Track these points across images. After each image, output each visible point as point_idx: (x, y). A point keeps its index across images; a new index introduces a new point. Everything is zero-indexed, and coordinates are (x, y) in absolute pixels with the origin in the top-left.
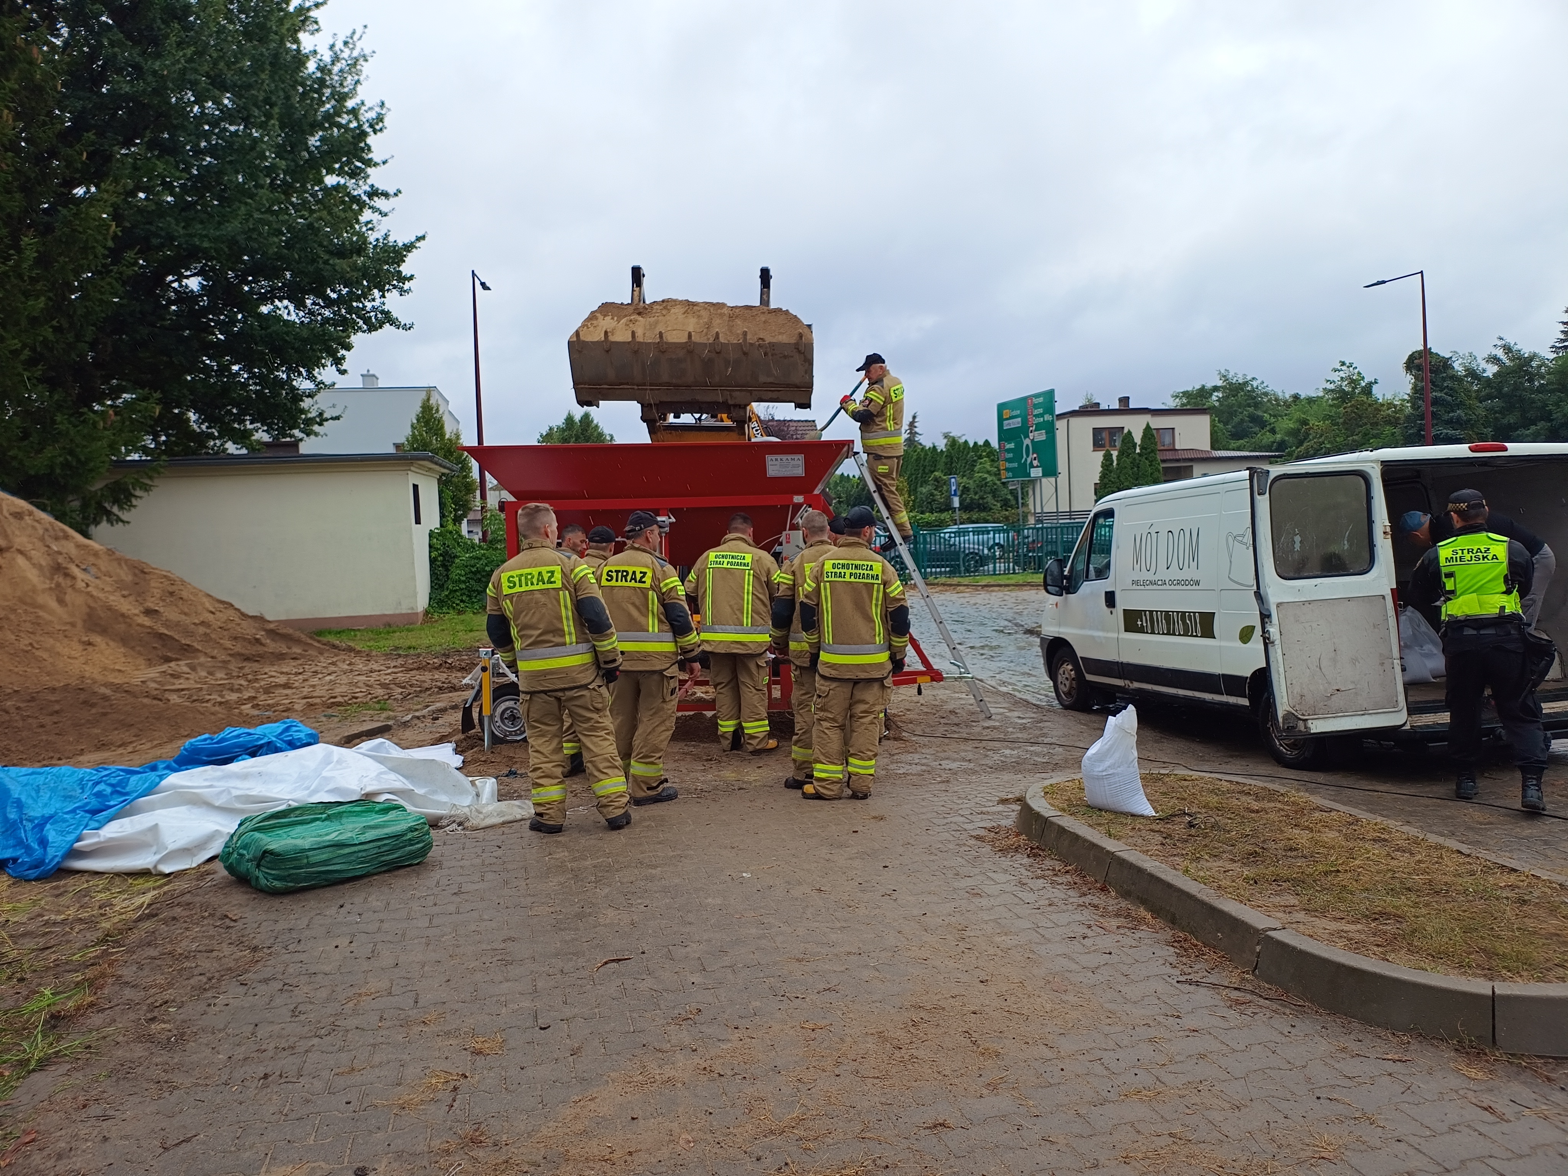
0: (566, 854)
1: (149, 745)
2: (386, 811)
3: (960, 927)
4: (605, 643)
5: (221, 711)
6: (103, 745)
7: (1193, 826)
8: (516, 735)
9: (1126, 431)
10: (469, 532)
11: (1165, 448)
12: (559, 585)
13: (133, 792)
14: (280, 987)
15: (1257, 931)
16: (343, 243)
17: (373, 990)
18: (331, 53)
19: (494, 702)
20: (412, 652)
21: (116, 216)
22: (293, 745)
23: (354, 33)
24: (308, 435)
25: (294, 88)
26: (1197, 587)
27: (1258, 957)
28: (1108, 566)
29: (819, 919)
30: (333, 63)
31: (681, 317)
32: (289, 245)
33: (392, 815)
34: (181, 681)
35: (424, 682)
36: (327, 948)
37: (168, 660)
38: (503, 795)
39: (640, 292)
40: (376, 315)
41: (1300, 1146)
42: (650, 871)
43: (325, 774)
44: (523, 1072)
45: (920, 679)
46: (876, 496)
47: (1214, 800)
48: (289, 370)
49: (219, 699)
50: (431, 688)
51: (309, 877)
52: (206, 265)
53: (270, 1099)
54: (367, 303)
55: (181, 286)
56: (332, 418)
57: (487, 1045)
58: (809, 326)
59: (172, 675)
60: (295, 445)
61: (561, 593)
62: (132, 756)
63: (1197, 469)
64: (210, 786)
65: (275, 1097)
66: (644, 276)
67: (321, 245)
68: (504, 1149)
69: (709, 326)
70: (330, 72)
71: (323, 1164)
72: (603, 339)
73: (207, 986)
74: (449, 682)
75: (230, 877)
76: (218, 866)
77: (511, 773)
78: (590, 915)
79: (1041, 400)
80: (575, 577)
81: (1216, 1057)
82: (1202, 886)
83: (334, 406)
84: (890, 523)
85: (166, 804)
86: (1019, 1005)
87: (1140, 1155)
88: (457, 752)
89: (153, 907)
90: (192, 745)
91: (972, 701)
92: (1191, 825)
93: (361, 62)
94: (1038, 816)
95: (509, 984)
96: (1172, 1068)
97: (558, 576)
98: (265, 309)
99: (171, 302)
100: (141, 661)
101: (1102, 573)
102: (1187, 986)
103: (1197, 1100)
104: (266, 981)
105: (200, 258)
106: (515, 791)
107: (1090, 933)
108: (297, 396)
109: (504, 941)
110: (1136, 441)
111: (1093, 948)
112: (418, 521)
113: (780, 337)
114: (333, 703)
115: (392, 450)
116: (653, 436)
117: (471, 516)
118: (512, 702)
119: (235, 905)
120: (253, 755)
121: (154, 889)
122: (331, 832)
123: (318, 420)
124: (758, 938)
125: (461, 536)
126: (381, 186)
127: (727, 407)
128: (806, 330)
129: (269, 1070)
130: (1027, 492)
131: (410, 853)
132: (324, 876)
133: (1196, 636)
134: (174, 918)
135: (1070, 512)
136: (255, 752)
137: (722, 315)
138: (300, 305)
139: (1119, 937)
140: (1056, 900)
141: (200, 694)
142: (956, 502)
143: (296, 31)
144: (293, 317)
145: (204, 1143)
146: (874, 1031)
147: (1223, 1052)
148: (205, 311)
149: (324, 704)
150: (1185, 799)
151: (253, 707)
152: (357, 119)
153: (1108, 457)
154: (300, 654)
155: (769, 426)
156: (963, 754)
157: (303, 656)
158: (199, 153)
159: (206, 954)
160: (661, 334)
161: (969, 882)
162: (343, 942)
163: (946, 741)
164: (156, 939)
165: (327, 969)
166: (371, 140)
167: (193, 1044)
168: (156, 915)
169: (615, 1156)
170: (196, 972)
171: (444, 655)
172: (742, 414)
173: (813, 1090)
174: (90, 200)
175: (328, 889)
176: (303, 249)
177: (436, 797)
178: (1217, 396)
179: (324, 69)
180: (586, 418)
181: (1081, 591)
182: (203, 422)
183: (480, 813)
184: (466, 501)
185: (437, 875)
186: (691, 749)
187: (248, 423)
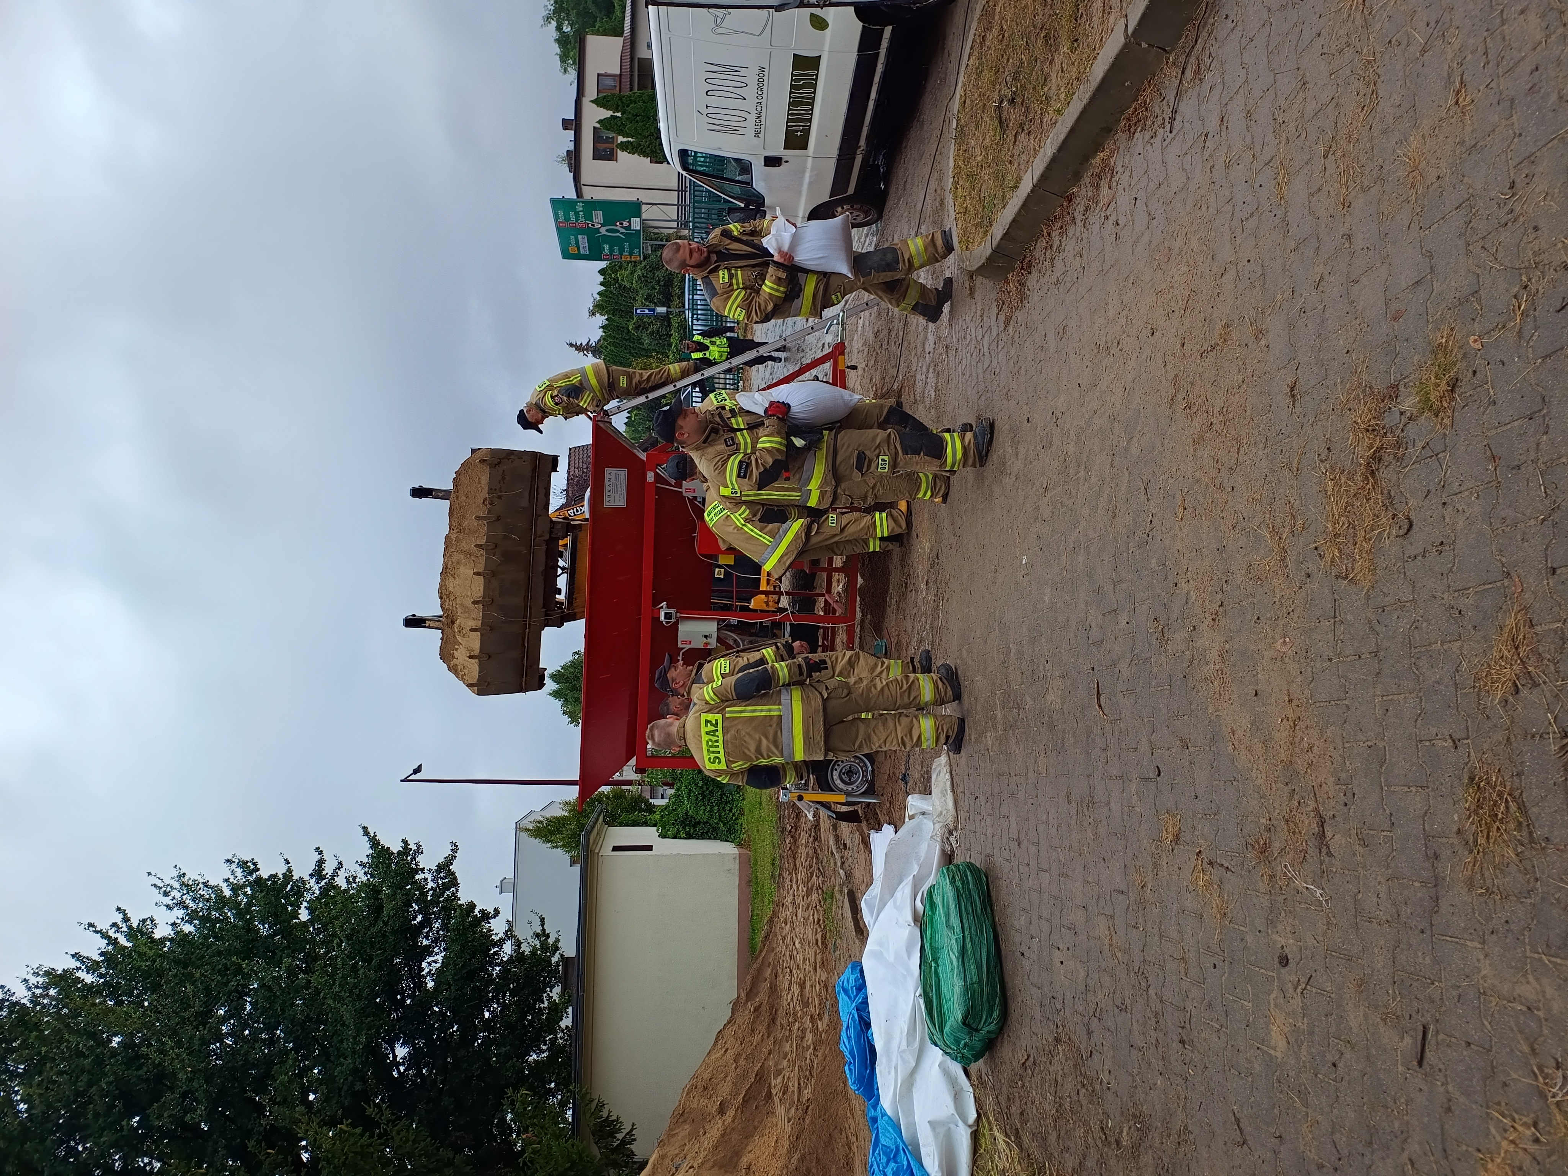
0: (989, 734)
1: (851, 1121)
2: (932, 904)
3: (1096, 351)
4: (780, 674)
5: (822, 1051)
6: (847, 1164)
7: (1013, 99)
8: (867, 771)
9: (598, 125)
10: (662, 798)
11: (618, 85)
12: (719, 717)
13: (896, 1142)
14: (1096, 1020)
15: (1126, 45)
16: (368, 906)
17: (1107, 933)
18: (175, 909)
19: (833, 791)
20: (777, 862)
21: (332, 1123)
22: (861, 986)
23: (155, 885)
24: (557, 949)
25: (209, 946)
26: (766, 70)
27: (1153, 46)
28: (738, 161)
29: (1074, 492)
30: (186, 907)
31: (457, 581)
32: (368, 960)
33: (938, 899)
34: (791, 1084)
35: (807, 854)
36: (1062, 972)
37: (769, 1095)
38: (925, 789)
39: (431, 620)
40: (441, 878)
41: (1350, 24)
42: (1012, 654)
43: (891, 958)
44: (1200, 797)
45: (841, 367)
46: (652, 396)
47: (987, 75)
48: (491, 964)
49: (811, 1050)
50: (815, 848)
51: (991, 983)
52: (383, 1039)
53: (1205, 1039)
54: (429, 887)
55: (403, 1064)
56: (543, 925)
57: (1171, 829)
58: (473, 451)
59: (784, 1094)
60: (565, 960)
61: (727, 715)
62: (861, 1138)
63: (643, 53)
64: (896, 1068)
65: (1203, 1035)
66: (414, 615)
67: (368, 928)
68: (1274, 822)
69: (468, 554)
70: (195, 911)
71: (1273, 996)
72: (477, 661)
73: (1090, 1089)
74: (810, 830)
75: (986, 1057)
76: (974, 1067)
77: (904, 779)
78: (1050, 717)
79: (561, 213)
80: (714, 700)
81: (1251, 101)
82: (1075, 97)
83: (530, 923)
84: (680, 384)
85: (910, 1111)
86: (1180, 298)
87: (1343, 190)
88: (879, 829)
89: (1008, 1132)
90: (854, 1083)
91: (867, 313)
92: (1012, 101)
93: (185, 880)
94: (989, 259)
95: (1112, 802)
96: (1258, 148)
97: (711, 717)
98: (430, 985)
99: (419, 1074)
100: (768, 1121)
101: (745, 167)
102: (1176, 123)
103: (1292, 125)
104: (1089, 1033)
105: (376, 1044)
106: (923, 776)
107: (1112, 219)
108: (519, 958)
109: (1069, 802)
110: (609, 116)
111: (1129, 216)
112: (649, 848)
113: (482, 482)
114: (822, 944)
115: (577, 868)
116: (578, 616)
117: (647, 795)
118: (835, 772)
119: (1013, 1055)
120: (868, 1025)
121: (991, 1130)
122: (950, 958)
123: (543, 939)
124: (1088, 554)
125: (667, 807)
126: (311, 867)
127: (552, 542)
128: (477, 455)
129: (1176, 1038)
130: (655, 234)
131: (975, 884)
132: (992, 969)
133: (817, 75)
134: (1022, 1114)
135: (678, 191)
136: (865, 1024)
137: (458, 540)
138: (427, 951)
139: (1120, 188)
140: (1077, 249)
141: (804, 1068)
142: (662, 310)
143: (153, 941)
144: (439, 958)
145: (1242, 1106)
146: (1192, 448)
147: (1247, 93)
148: (430, 1042)
149: (822, 952)
150: (985, 105)
151: (821, 1019)
152: (244, 886)
153: (624, 147)
154: (772, 970)
155: (573, 497)
156: (920, 329)
157: (774, 967)
158: (272, 1041)
159: (1059, 1087)
160: (474, 603)
161: (1051, 337)
162: (1057, 956)
163: (905, 344)
164: (1041, 1133)
165: (1082, 974)
166: (264, 873)
167: (1145, 1107)
168: (1017, 1130)
169: (1291, 715)
170: (1075, 1098)
171: (782, 832)
172: (560, 526)
173: (1245, 514)
174: (314, 1148)
175: (1004, 965)
176: (372, 946)
177: (923, 855)
178: (567, 29)
179: (192, 916)
180: (555, 677)
181: (762, 191)
182: (539, 1048)
183: (941, 813)
184: (632, 798)
185: (999, 860)
186: (894, 602)
187: (542, 1006)
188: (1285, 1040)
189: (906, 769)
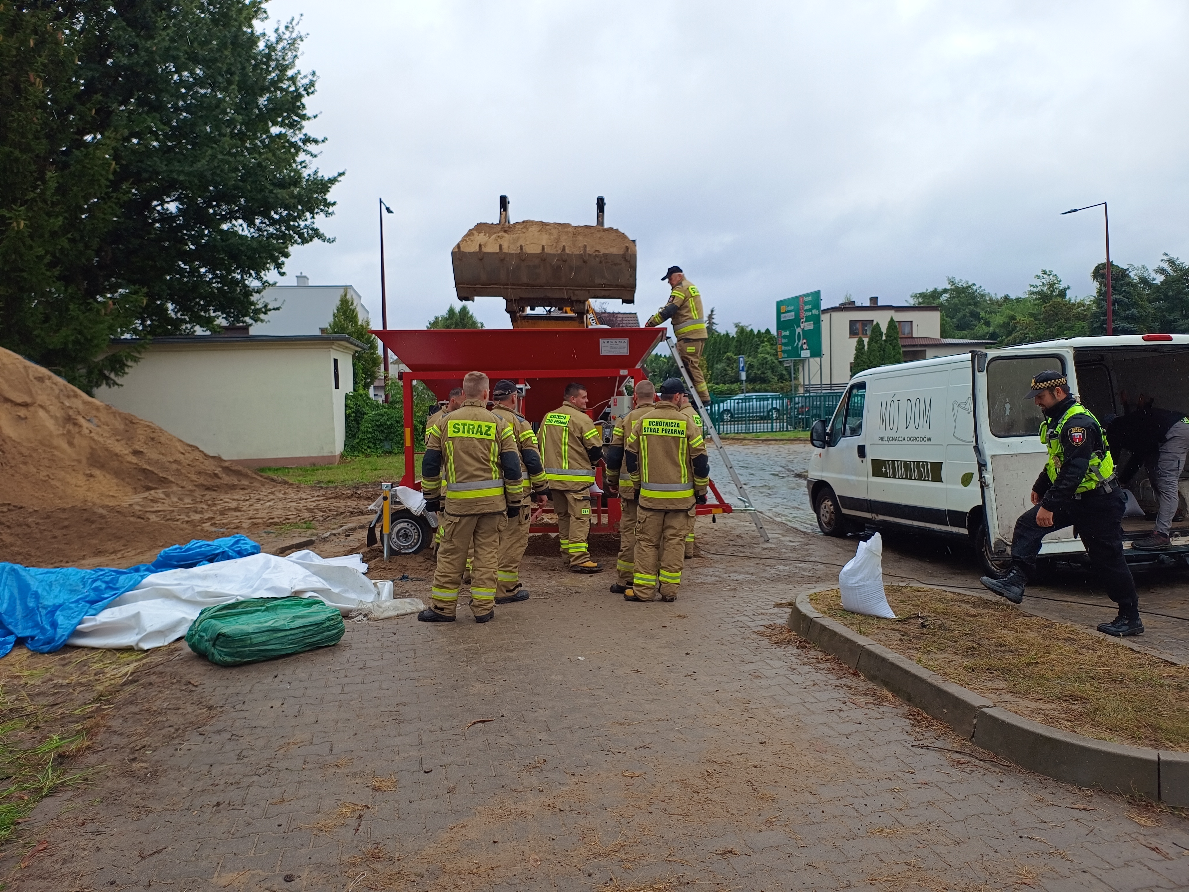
0: (445, 640)
1: (133, 553)
2: (310, 604)
3: (744, 701)
5: (187, 527)
6: (100, 552)
7: (925, 627)
8: (408, 548)
9: (875, 323)
10: (375, 395)
11: (905, 336)
13: (122, 587)
14: (229, 737)
15: (974, 707)
16: (284, 177)
17: (299, 741)
18: (276, 35)
19: (392, 523)
20: (331, 485)
21: (116, 157)
22: (241, 554)
23: (293, 19)
24: (256, 321)
25: (248, 61)
26: (929, 443)
27: (975, 728)
28: (860, 426)
29: (637, 692)
30: (277, 42)
31: (537, 234)
32: (243, 179)
33: (315, 608)
34: (159, 505)
35: (340, 507)
36: (265, 708)
37: (149, 489)
38: (397, 594)
39: (506, 215)
40: (308, 231)
41: (1007, 874)
42: (508, 654)
43: (264, 576)
44: (411, 805)
45: (714, 510)
46: (683, 371)
47: (941, 606)
48: (243, 272)
49: (187, 519)
50: (345, 512)
51: (251, 654)
52: (181, 193)
53: (221, 822)
54: (301, 223)
55: (163, 209)
56: (274, 309)
57: (384, 784)
58: (634, 241)
59: (151, 500)
60: (246, 328)
62: (120, 561)
63: (929, 352)
64: (179, 584)
65: (225, 820)
66: (509, 203)
67: (267, 179)
68: (397, 863)
69: (557, 241)
70: (274, 49)
71: (260, 872)
72: (478, 250)
73: (175, 735)
74: (359, 508)
75: (193, 653)
76: (184, 644)
77: (404, 578)
78: (462, 686)
79: (810, 298)
81: (941, 804)
82: (932, 672)
83: (276, 300)
84: (693, 391)
85: (145, 597)
86: (790, 762)
87: (883, 879)
88: (363, 561)
89: (135, 675)
90: (166, 553)
91: (754, 528)
92: (923, 626)
93: (298, 41)
94: (805, 616)
95: (402, 738)
96: (907, 812)
98: (225, 227)
99: (155, 221)
100: (129, 489)
101: (856, 431)
102: (920, 749)
103: (926, 837)
104: (219, 732)
105: (177, 188)
106: (407, 592)
107: (844, 707)
108: (248, 292)
109: (398, 705)
110: (882, 330)
111: (847, 719)
112: (337, 387)
113: (611, 249)
114: (271, 523)
115: (318, 333)
116: (514, 323)
117: (376, 383)
118: (406, 524)
119: (196, 674)
120: (211, 561)
121: (136, 661)
122: (269, 620)
123: (263, 310)
124: (590, 706)
125: (369, 399)
126: (312, 135)
127: (570, 302)
128: (631, 244)
129: (220, 800)
130: (798, 368)
131: (328, 637)
132: (263, 654)
133: (928, 480)
134: (150, 684)
135: (831, 384)
136: (212, 559)
137: (567, 233)
138: (251, 223)
139: (867, 711)
140: (818, 682)
141: (173, 514)
142: (743, 376)
143: (251, 19)
144: (246, 233)
145: (171, 854)
146: (678, 779)
147: (947, 800)
148: (180, 227)
149: (264, 523)
150: (918, 606)
151: (211, 525)
152: (295, 84)
153: (860, 343)
154: (247, 486)
155: (601, 317)
156: (747, 569)
157: (249, 487)
158: (177, 110)
159: (174, 711)
160: (521, 247)
161: (752, 667)
162: (277, 704)
163: (734, 558)
164: (137, 699)
165: (264, 724)
166: (305, 100)
167: (164, 779)
168: (137, 681)
169: (481, 870)
170: (166, 724)
171: (355, 487)
172: (582, 307)
173: (632, 823)
174: (96, 144)
175: (266, 663)
176: (254, 182)
177: (347, 595)
178: (945, 296)
179: (271, 47)
180: (464, 309)
181: (839, 445)
182: (178, 311)
183: (381, 607)
184: (373, 372)
185: (347, 654)
186: (540, 561)
187: (211, 311)
188: (227, 883)
189: (411, 579)
